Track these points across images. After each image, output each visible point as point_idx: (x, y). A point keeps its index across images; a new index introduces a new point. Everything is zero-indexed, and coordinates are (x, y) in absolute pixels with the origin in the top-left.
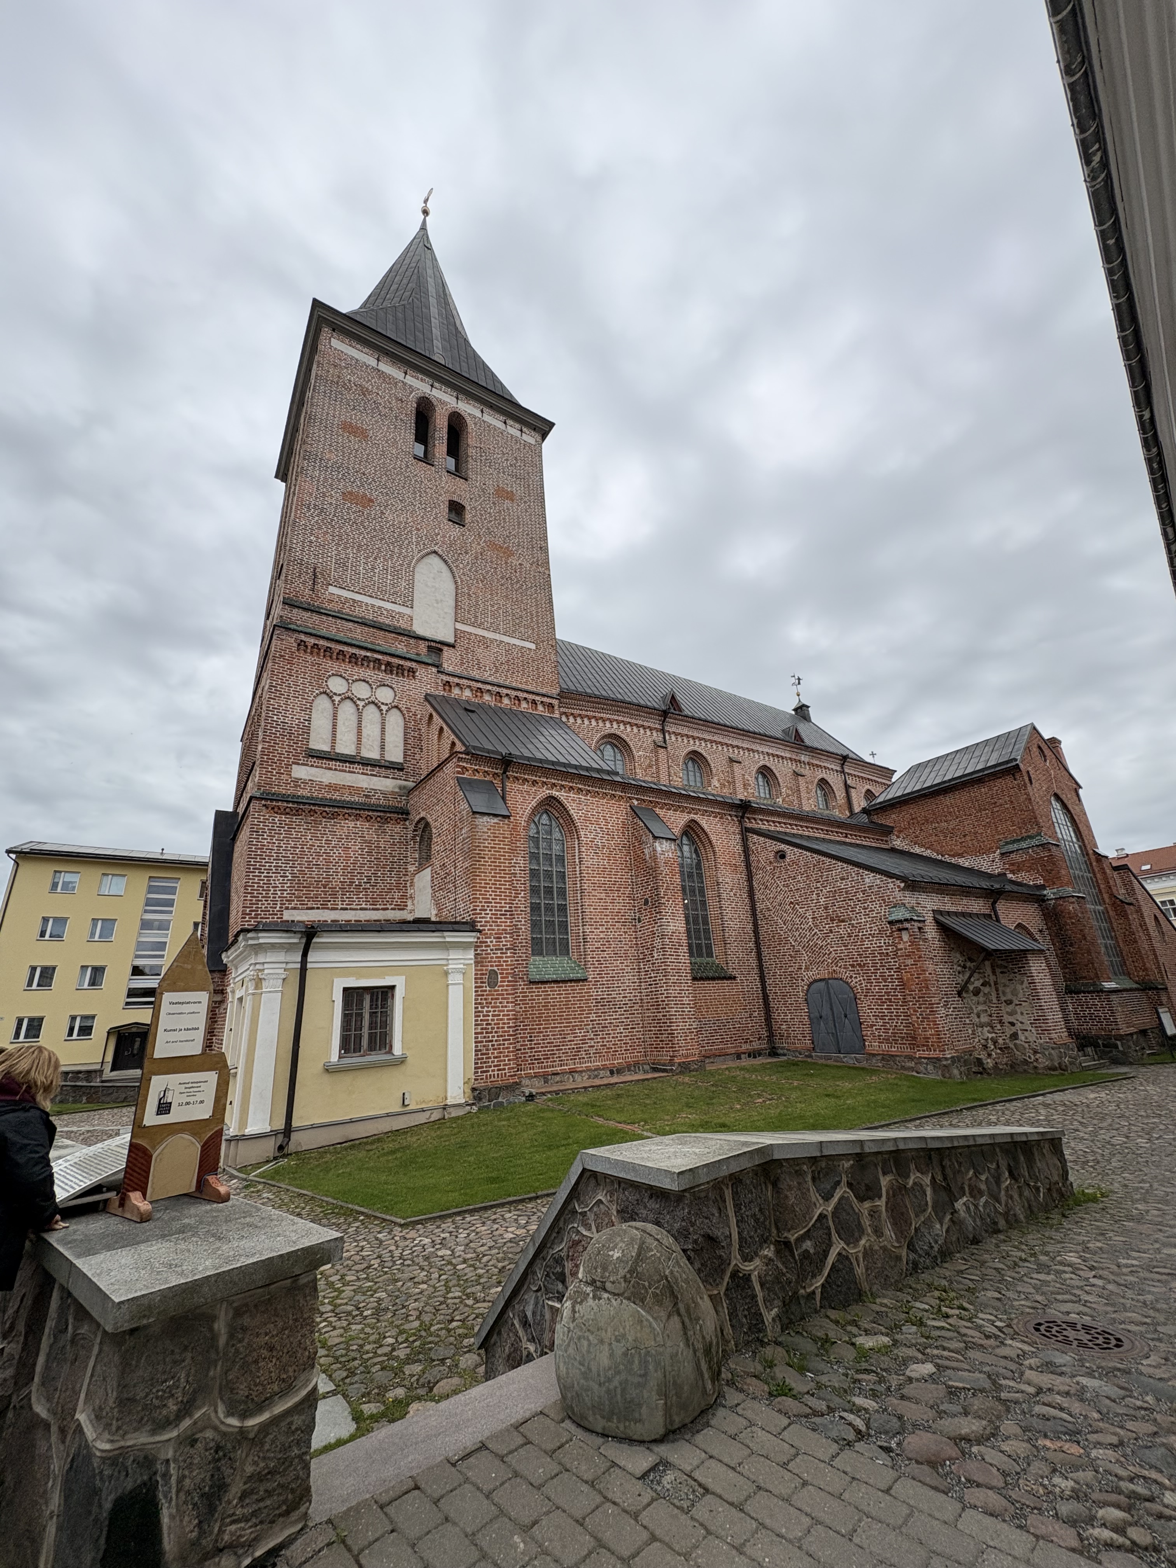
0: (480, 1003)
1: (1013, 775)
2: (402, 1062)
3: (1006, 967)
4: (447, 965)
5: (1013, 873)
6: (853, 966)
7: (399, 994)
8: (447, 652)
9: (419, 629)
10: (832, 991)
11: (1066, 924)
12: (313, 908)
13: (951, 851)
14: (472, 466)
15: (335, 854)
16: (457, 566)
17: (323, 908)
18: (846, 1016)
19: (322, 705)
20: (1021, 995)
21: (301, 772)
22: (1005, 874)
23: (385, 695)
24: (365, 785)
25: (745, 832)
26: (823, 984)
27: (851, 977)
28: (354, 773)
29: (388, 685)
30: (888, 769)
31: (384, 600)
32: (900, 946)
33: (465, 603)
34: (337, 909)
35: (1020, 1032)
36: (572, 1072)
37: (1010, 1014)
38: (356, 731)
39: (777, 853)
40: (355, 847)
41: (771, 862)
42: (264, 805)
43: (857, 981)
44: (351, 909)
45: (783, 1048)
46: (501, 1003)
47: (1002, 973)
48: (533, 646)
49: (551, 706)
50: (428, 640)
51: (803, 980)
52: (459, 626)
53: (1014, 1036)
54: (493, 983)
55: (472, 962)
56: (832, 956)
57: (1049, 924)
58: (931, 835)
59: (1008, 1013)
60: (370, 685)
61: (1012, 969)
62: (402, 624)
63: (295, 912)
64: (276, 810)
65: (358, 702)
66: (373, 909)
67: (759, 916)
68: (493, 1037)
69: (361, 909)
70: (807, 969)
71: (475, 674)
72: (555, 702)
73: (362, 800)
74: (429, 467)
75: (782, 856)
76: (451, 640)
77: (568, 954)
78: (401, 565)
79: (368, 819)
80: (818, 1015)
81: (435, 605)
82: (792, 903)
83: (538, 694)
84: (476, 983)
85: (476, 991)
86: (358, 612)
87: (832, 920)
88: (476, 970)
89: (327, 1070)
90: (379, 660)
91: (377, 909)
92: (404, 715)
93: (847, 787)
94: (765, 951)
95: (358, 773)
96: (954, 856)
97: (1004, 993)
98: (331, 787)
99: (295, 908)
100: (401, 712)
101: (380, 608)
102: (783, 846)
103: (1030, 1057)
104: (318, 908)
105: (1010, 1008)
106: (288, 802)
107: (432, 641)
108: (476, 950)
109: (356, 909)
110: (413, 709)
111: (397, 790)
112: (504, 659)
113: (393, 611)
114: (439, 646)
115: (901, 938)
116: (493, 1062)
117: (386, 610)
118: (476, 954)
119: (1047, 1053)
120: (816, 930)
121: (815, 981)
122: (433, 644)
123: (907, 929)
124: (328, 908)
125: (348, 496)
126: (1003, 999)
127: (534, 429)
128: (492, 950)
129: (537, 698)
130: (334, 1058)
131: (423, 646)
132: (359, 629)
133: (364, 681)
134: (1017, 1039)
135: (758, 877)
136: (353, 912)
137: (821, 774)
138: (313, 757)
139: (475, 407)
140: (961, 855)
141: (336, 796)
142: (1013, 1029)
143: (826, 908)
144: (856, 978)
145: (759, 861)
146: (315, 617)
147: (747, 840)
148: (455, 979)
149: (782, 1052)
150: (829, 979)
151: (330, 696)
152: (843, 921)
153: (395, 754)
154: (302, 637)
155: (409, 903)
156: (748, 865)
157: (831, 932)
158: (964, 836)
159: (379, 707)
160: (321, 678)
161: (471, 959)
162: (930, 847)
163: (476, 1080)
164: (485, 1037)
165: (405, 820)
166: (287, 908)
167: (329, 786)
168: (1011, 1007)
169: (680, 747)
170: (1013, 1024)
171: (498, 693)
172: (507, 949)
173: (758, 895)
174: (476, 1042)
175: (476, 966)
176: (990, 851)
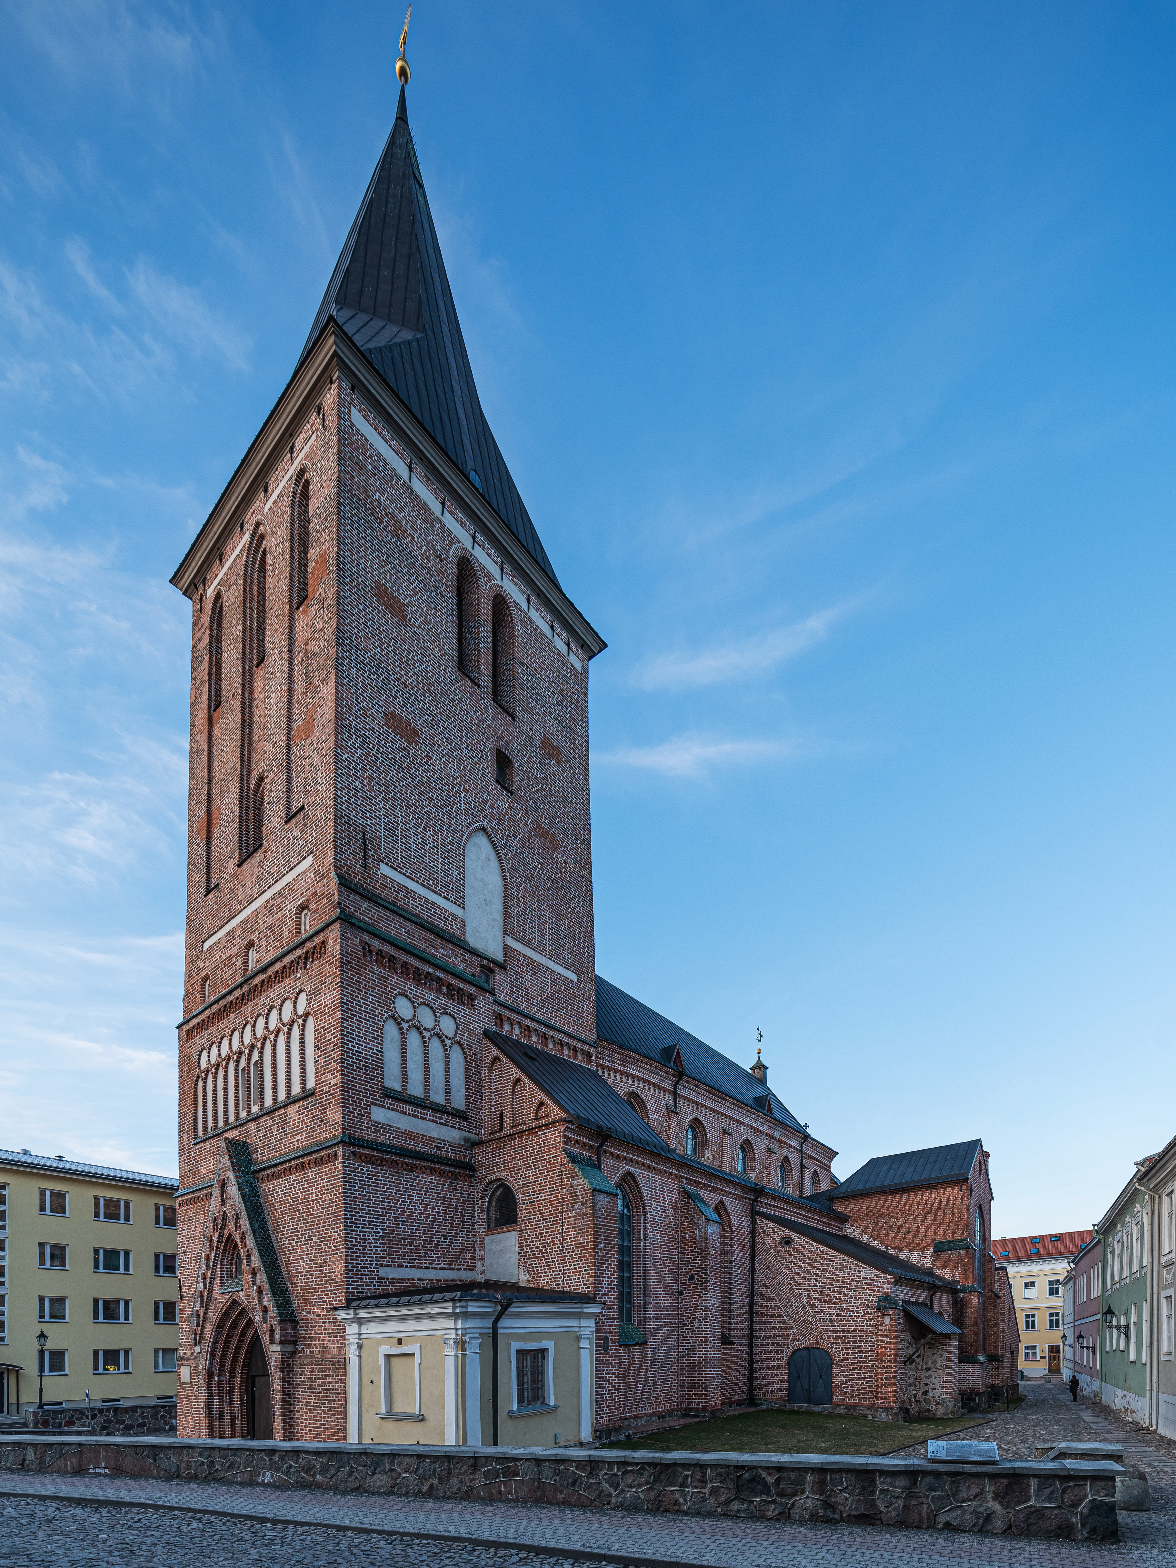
0: (599, 1364)
1: (961, 1187)
2: (555, 1410)
3: (933, 1344)
4: (578, 1332)
5: (939, 1268)
6: (835, 1339)
7: (551, 1355)
8: (499, 976)
9: (473, 940)
10: (813, 1358)
11: (966, 1312)
12: (402, 1266)
13: (894, 1244)
14: (520, 696)
15: (418, 1209)
16: (506, 855)
17: (411, 1267)
18: (821, 1376)
19: (391, 1030)
20: (938, 1365)
21: (379, 1115)
22: (932, 1269)
23: (447, 1026)
24: (435, 1135)
25: (754, 1214)
26: (805, 1353)
27: (832, 1348)
28: (425, 1119)
29: (450, 1014)
30: (832, 1150)
31: (436, 893)
32: (880, 1328)
33: (514, 910)
34: (421, 1267)
35: (930, 1390)
36: (636, 1417)
37: (927, 1377)
38: (422, 1069)
39: (783, 1238)
40: (433, 1202)
41: (776, 1246)
42: (353, 1153)
43: (836, 1351)
44: (433, 1268)
45: (761, 1399)
46: (611, 1363)
47: (929, 1348)
48: (574, 978)
49: (589, 1055)
50: (481, 957)
51: (789, 1348)
52: (510, 941)
53: (926, 1393)
54: (606, 1348)
55: (594, 1329)
56: (818, 1331)
57: (955, 1311)
58: (881, 1228)
59: (925, 1377)
60: (434, 1012)
61: (937, 1346)
62: (455, 929)
63: (388, 1269)
64: (363, 1158)
65: (425, 1033)
66: (451, 1269)
67: (756, 1291)
68: (606, 1391)
69: (441, 1268)
70: (794, 1339)
71: (523, 1006)
72: (593, 1051)
73: (434, 1151)
74: (475, 687)
75: (788, 1241)
76: (500, 958)
77: (631, 1321)
78: (451, 843)
79: (442, 1173)
80: (797, 1376)
81: (484, 906)
82: (790, 1284)
83: (579, 1040)
84: (596, 1347)
85: (596, 1354)
86: (413, 906)
87: (825, 1302)
88: (596, 1336)
89: (510, 1416)
90: (441, 979)
91: (453, 1269)
92: (465, 1053)
93: (802, 1167)
94: (757, 1322)
95: (429, 1120)
96: (895, 1249)
97: (926, 1363)
98: (409, 1135)
99: (388, 1266)
100: (463, 1049)
101: (433, 904)
102: (791, 1233)
103: (932, 1407)
104: (406, 1266)
105: (927, 1373)
106: (373, 1149)
107: (485, 958)
108: (596, 1319)
109: (436, 1269)
110: (474, 1047)
111: (462, 1143)
112: (549, 991)
113: (446, 911)
114: (491, 965)
115: (883, 1321)
116: (606, 1410)
117: (439, 907)
118: (596, 1323)
119: (945, 1405)
120: (808, 1309)
121: (800, 1349)
122: (486, 963)
123: (890, 1315)
124: (414, 1267)
125: (391, 718)
126: (925, 1366)
127: (582, 647)
128: (605, 1319)
129: (578, 1045)
130: (515, 1408)
131: (477, 961)
132: (419, 932)
133: (428, 1005)
134: (926, 1395)
135: (761, 1257)
136: (434, 1271)
137: (785, 1153)
138: (389, 1097)
139: (521, 591)
140: (901, 1249)
141: (411, 1145)
142: (926, 1388)
143: (822, 1291)
144: (836, 1348)
145: (764, 1244)
146: (374, 909)
147: (756, 1222)
148: (585, 1344)
149: (758, 1402)
150: (812, 1348)
151: (397, 1020)
152: (835, 1303)
153: (459, 1101)
154: (367, 937)
155: (479, 1264)
156: (753, 1246)
157: (822, 1311)
158: (908, 1233)
159: (443, 1041)
160: (388, 998)
161: (593, 1327)
162: (878, 1239)
163: (596, 1424)
164: (601, 1391)
165: (472, 1176)
166: (382, 1265)
167: (405, 1133)
168: (929, 1373)
169: (687, 1113)
170: (926, 1385)
171: (544, 1033)
172: (615, 1318)
173: (757, 1273)
174: (596, 1395)
175: (596, 1333)
176: (924, 1248)
